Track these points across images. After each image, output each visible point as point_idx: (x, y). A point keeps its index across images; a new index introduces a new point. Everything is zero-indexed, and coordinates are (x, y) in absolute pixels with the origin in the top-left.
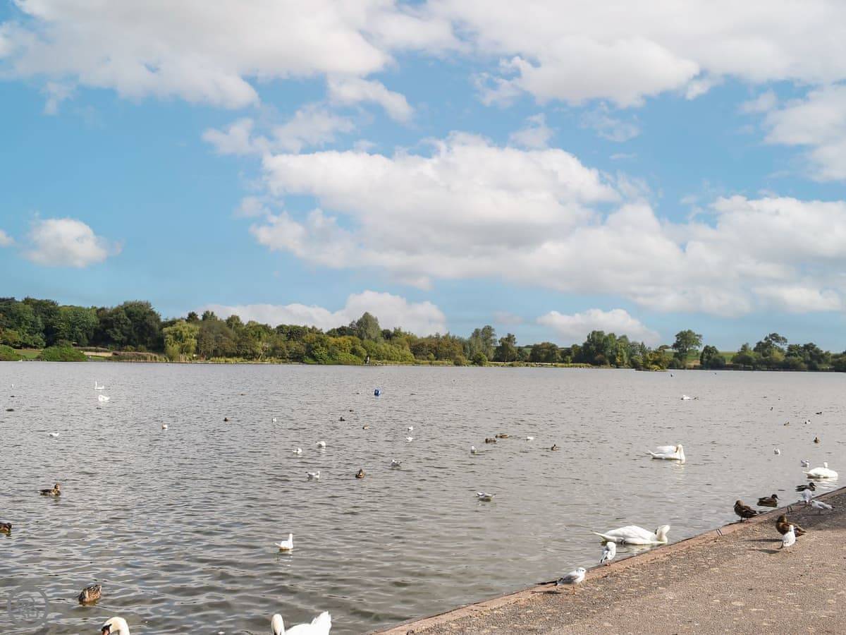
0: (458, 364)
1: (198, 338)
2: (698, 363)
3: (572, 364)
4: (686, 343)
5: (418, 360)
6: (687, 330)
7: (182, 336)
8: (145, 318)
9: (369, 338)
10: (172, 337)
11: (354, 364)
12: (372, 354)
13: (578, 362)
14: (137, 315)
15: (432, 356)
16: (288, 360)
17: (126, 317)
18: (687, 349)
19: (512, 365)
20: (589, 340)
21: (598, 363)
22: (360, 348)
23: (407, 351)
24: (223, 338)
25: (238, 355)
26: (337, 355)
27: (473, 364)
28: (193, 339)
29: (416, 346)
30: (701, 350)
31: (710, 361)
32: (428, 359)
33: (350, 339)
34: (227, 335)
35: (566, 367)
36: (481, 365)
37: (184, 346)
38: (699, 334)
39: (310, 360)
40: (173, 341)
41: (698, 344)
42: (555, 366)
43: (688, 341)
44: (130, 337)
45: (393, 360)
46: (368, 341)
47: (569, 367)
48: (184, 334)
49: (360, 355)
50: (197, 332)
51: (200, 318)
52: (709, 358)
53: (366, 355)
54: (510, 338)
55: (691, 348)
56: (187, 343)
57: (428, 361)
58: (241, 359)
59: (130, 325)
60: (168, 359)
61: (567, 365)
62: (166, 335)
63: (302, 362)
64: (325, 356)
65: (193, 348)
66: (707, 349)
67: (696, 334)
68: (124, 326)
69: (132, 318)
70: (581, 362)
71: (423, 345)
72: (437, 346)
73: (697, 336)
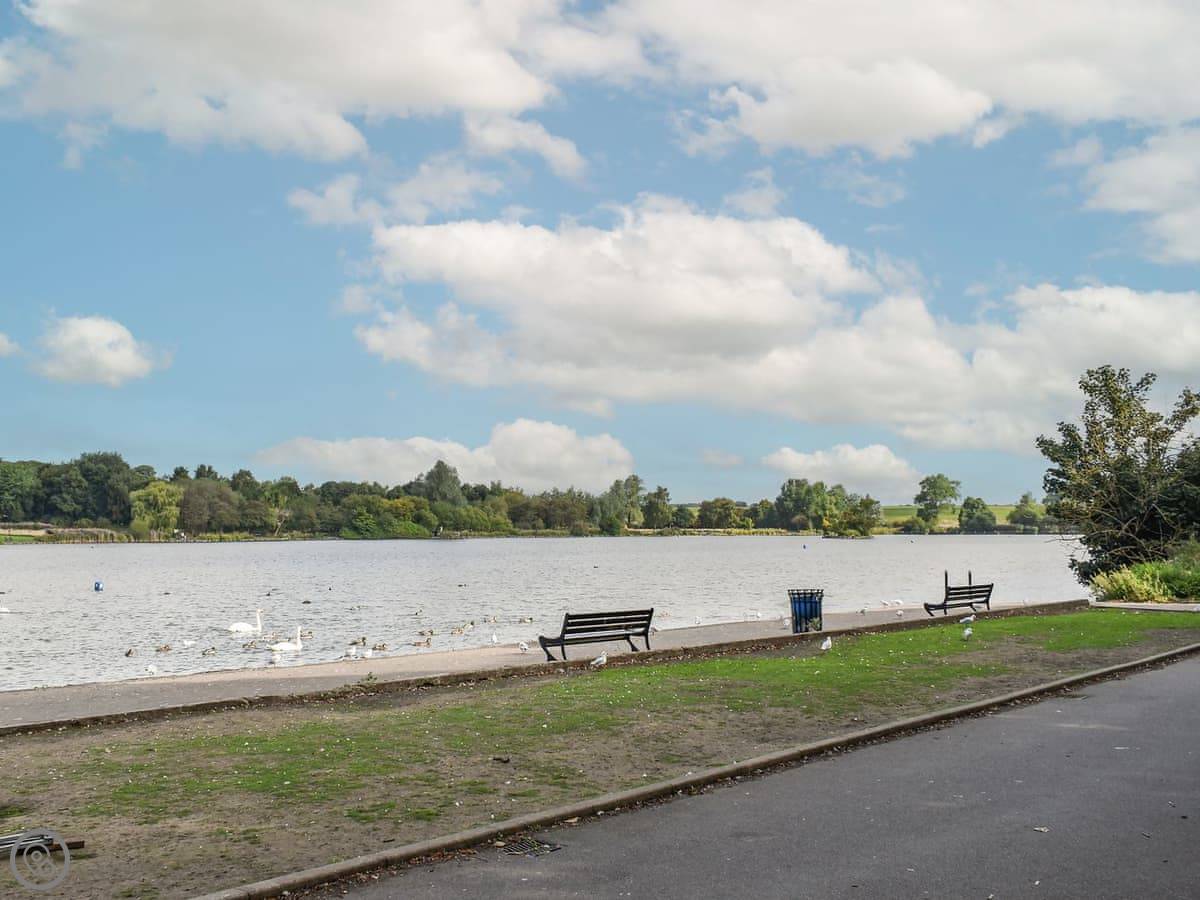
0: (577, 533)
1: (181, 505)
2: (956, 524)
3: (754, 530)
4: (935, 493)
5: (517, 530)
6: (936, 475)
7: (157, 503)
8: (109, 478)
9: (444, 497)
10: (142, 504)
11: (417, 537)
12: (447, 522)
13: (764, 527)
14: (96, 474)
15: (540, 522)
16: (317, 533)
17: (80, 477)
18: (938, 504)
19: (661, 534)
20: (784, 494)
21: (794, 528)
22: (428, 514)
23: (502, 518)
24: (222, 503)
25: (241, 528)
26: (390, 524)
27: (600, 533)
28: (173, 508)
29: (518, 508)
30: (959, 503)
31: (971, 521)
32: (534, 527)
33: (413, 501)
34: (227, 499)
35: (745, 534)
36: (612, 534)
37: (160, 517)
38: (955, 479)
39: (350, 533)
40: (144, 510)
41: (954, 495)
42: (729, 534)
43: (938, 492)
44: (85, 505)
45: (478, 530)
46: (442, 503)
47: (749, 534)
48: (161, 500)
49: (428, 525)
50: (181, 497)
51: (192, 475)
52: (970, 516)
53: (437, 523)
54: (661, 493)
55: (944, 502)
56: (164, 513)
57: (531, 531)
58: (246, 534)
59: (86, 488)
60: (132, 537)
61: (746, 531)
62: (134, 501)
63: (338, 536)
64: (373, 527)
65: (174, 520)
66: (969, 504)
67: (950, 479)
68: (77, 489)
69: (91, 477)
70: (768, 528)
71: (527, 506)
72: (547, 507)
73: (953, 483)
